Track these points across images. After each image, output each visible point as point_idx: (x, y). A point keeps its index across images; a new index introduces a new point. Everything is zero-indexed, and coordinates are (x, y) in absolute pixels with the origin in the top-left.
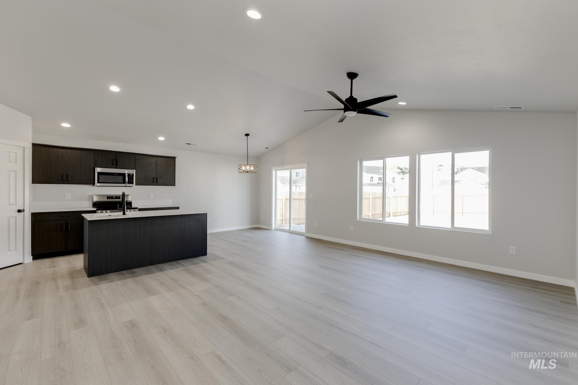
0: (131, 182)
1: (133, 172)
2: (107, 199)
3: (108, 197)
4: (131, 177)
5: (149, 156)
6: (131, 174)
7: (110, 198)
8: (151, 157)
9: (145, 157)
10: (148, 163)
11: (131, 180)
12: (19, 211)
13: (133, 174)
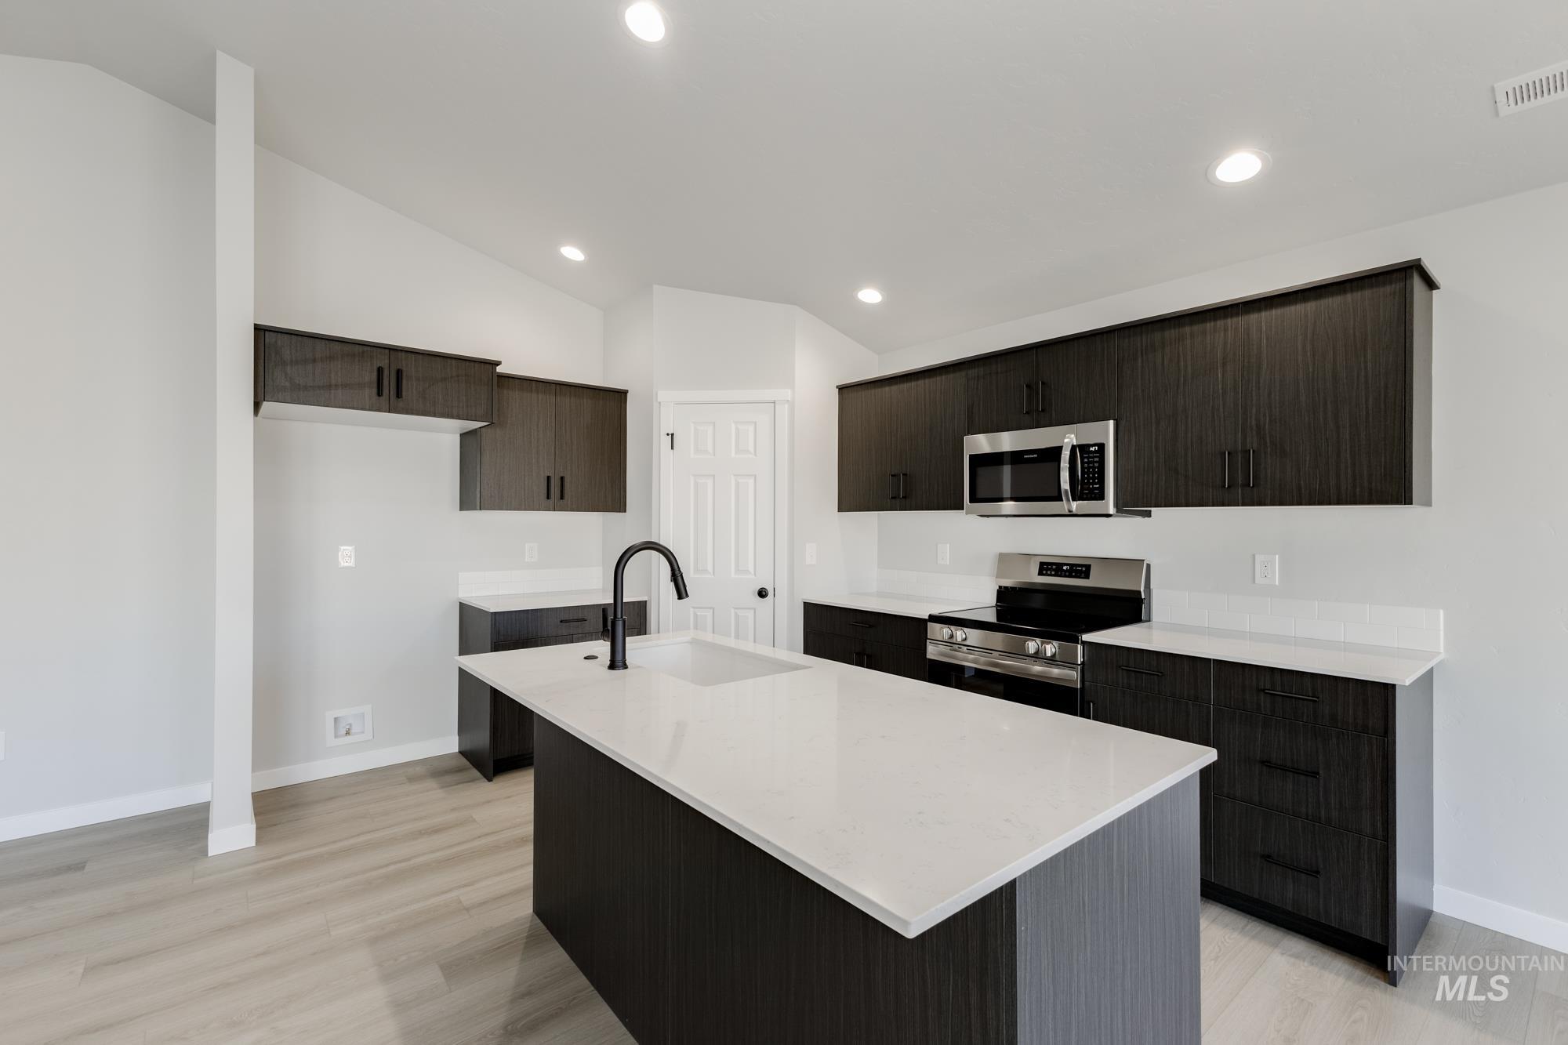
0: (1088, 487)
1: (1106, 432)
2: (1040, 573)
3: (1045, 568)
4: (1090, 457)
5: (1191, 324)
6: (1092, 449)
7: (1051, 569)
8: (1209, 325)
9: (1171, 334)
10: (1186, 367)
11: (1094, 479)
12: (762, 594)
13: (1102, 447)
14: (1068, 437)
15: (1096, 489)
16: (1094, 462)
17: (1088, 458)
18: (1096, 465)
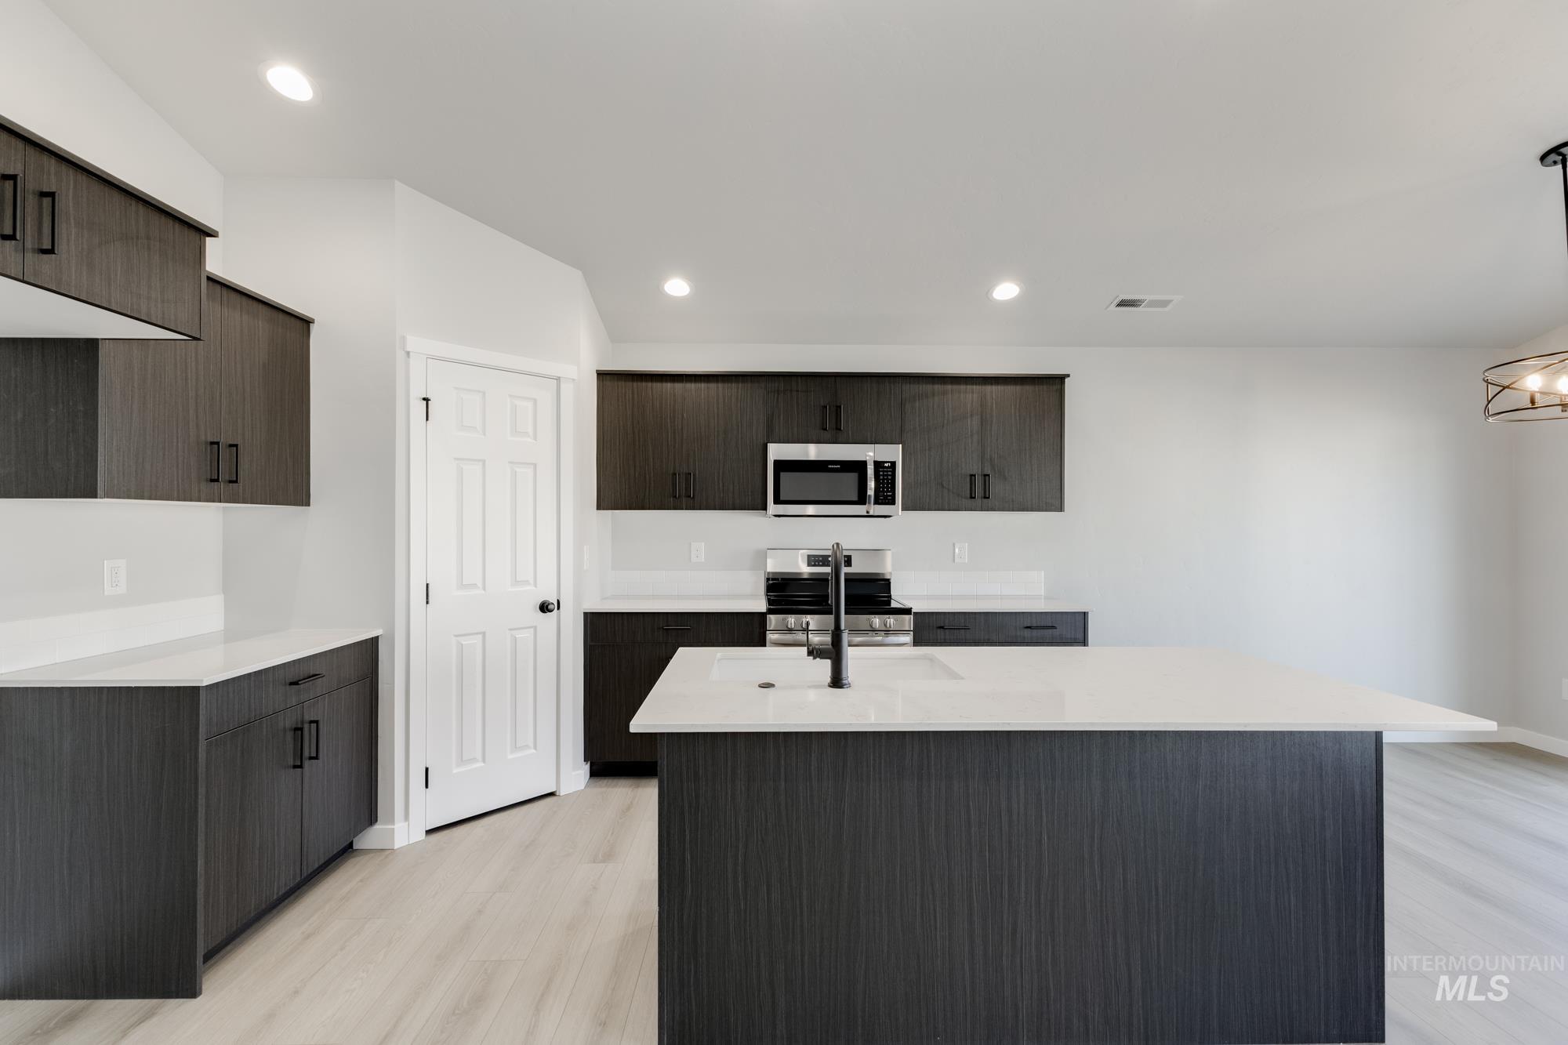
0: (885, 496)
1: (893, 453)
2: (809, 565)
3: (813, 559)
4: (885, 471)
5: (952, 383)
6: (886, 465)
7: (818, 561)
8: (963, 387)
9: (938, 388)
10: (948, 413)
11: (888, 488)
12: (544, 608)
13: (893, 464)
14: (868, 454)
15: (889, 496)
16: (887, 475)
17: (883, 471)
18: (890, 477)
